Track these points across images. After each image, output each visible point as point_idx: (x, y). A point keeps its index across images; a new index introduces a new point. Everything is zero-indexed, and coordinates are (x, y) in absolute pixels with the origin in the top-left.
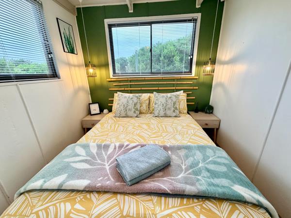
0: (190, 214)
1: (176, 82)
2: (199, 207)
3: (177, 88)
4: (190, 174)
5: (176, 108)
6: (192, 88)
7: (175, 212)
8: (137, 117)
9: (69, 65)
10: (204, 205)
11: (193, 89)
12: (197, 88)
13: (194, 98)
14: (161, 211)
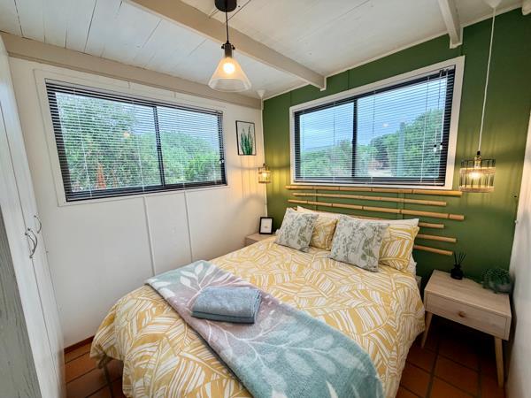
0: (203, 374)
1: (402, 200)
2: (218, 377)
3: (403, 211)
4: (254, 345)
5: (370, 253)
6: (446, 216)
7: (195, 362)
8: (301, 250)
9: (242, 168)
10: (224, 381)
11: (449, 219)
12: (462, 217)
13: (454, 240)
14: (188, 352)
